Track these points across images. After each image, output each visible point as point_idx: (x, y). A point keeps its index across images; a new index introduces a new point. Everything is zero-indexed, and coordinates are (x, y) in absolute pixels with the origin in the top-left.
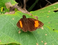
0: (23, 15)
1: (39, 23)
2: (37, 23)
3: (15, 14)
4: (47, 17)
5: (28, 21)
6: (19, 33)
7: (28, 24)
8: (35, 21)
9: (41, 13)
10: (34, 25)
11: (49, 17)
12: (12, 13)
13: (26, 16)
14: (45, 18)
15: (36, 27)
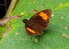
0: (23, 21)
1: (45, 13)
2: (44, 15)
3: (12, 27)
4: (34, 3)
5: (33, 21)
6: (36, 41)
7: (35, 24)
8: (40, 15)
9: (23, 5)
10: (42, 19)
11: (35, 1)
12: (9, 29)
13: (26, 18)
14: (33, 5)
15: (46, 20)
